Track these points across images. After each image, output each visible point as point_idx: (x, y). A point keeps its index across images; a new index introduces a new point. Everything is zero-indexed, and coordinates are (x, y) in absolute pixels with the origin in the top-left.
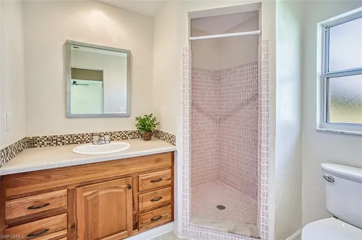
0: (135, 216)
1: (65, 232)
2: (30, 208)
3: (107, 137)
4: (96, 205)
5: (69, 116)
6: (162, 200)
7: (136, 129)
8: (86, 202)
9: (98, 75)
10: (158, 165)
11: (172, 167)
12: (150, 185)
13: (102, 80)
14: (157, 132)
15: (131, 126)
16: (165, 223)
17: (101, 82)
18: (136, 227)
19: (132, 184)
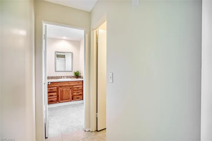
0: (72, 96)
1: (56, 97)
2: (50, 90)
3: (66, 77)
4: (63, 92)
5: (56, 71)
6: (79, 93)
7: (74, 75)
8: (61, 91)
9: (64, 56)
10: (78, 84)
11: (82, 85)
12: (76, 89)
14: (80, 76)
15: (72, 74)
16: (81, 100)
18: (72, 99)
19: (72, 88)
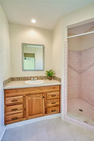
0: (45, 109)
1: (22, 111)
2: (12, 101)
3: (36, 78)
4: (32, 103)
5: (23, 70)
6: (55, 104)
7: (46, 75)
8: (29, 101)
10: (54, 90)
11: (60, 91)
12: (51, 97)
13: (34, 57)
14: (54, 77)
15: (44, 74)
16: (57, 113)
17: (34, 58)
18: (46, 113)
19: (45, 96)
